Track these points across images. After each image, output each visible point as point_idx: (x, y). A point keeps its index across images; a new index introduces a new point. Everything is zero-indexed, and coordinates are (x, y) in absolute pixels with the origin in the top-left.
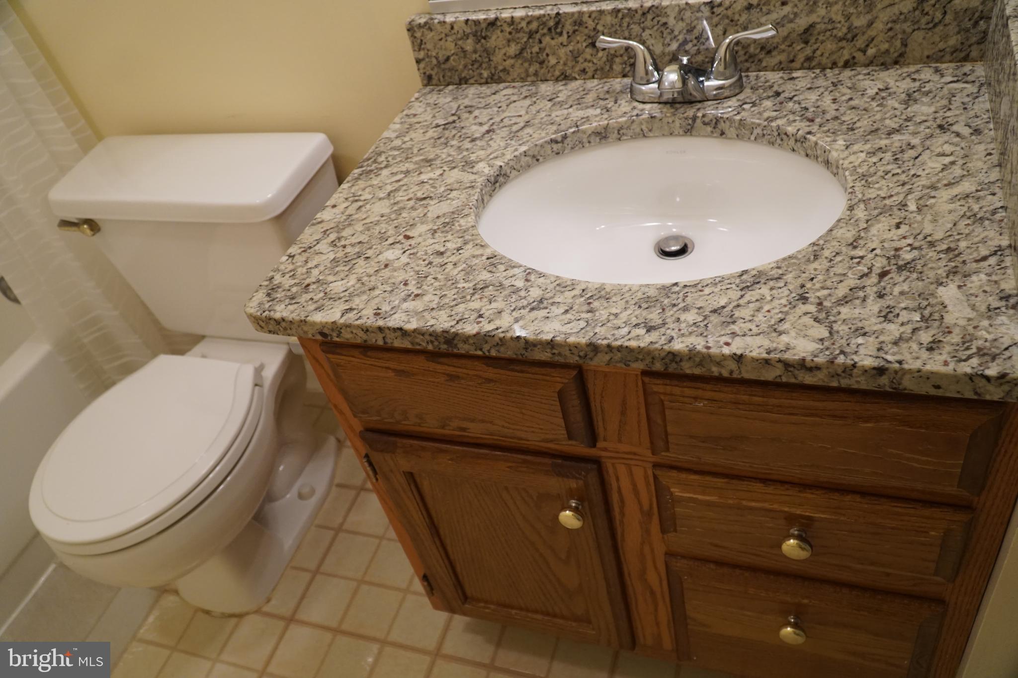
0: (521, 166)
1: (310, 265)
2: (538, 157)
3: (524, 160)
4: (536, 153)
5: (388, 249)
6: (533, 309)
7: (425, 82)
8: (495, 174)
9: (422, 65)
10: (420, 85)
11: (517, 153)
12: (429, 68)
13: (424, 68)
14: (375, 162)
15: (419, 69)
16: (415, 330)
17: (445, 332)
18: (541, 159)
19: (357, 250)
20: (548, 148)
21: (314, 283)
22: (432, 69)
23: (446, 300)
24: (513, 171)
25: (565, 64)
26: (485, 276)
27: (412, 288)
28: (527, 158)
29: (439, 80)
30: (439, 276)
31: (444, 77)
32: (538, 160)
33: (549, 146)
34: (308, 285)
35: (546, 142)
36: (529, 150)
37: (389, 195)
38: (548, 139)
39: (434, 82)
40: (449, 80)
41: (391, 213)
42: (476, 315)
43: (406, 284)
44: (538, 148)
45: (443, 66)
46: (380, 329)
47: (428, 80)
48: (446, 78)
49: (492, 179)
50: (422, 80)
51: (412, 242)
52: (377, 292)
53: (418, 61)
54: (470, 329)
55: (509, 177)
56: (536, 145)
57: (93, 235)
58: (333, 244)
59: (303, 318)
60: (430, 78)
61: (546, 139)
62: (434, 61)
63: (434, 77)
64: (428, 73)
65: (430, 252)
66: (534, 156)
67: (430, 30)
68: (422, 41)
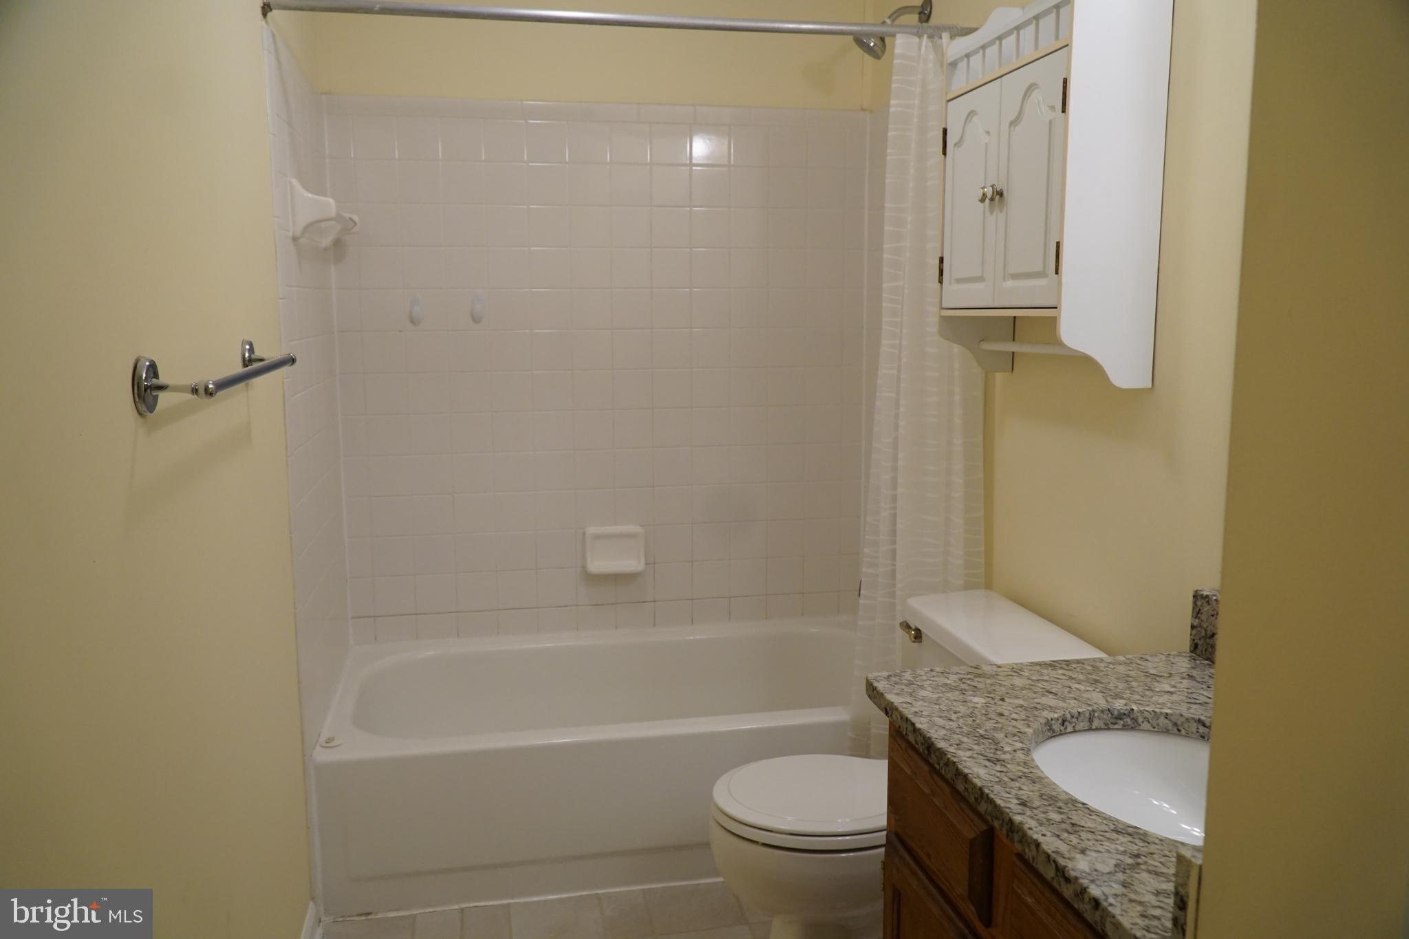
0: (1158, 725)
1: (932, 679)
2: (1181, 728)
3: (1162, 721)
4: (1179, 723)
5: (982, 697)
6: (988, 760)
7: (1192, 649)
8: (1122, 711)
9: (1194, 632)
10: (1188, 649)
11: (1158, 710)
12: (1197, 637)
13: (1195, 636)
14: (1068, 665)
15: (1191, 635)
16: (919, 729)
17: (930, 738)
18: (1183, 732)
19: (967, 688)
20: (1194, 725)
21: (918, 685)
22: (1200, 639)
23: (958, 730)
24: (1146, 723)
26: (1000, 736)
27: (954, 717)
28: (1167, 721)
29: (1202, 651)
30: (978, 721)
31: (1206, 650)
32: (1179, 730)
33: (1195, 724)
34: (914, 684)
35: (1193, 718)
36: (1172, 715)
37: (1038, 680)
38: (1197, 717)
39: (1198, 651)
40: (1210, 656)
41: (1019, 687)
42: (958, 742)
43: (955, 713)
44: (1182, 719)
45: (1208, 640)
46: (907, 719)
47: (1195, 647)
48: (1207, 653)
49: (1116, 713)
50: (1191, 646)
51: (1001, 702)
52: (937, 707)
53: (1193, 627)
54: (941, 744)
55: (1140, 725)
56: (1181, 715)
58: (961, 679)
59: (884, 692)
60: (1196, 646)
61: (1194, 716)
62: (1203, 633)
63: (1199, 647)
64: (1196, 641)
65: (998, 711)
66: (1175, 724)
67: (1208, 602)
68: (1200, 610)
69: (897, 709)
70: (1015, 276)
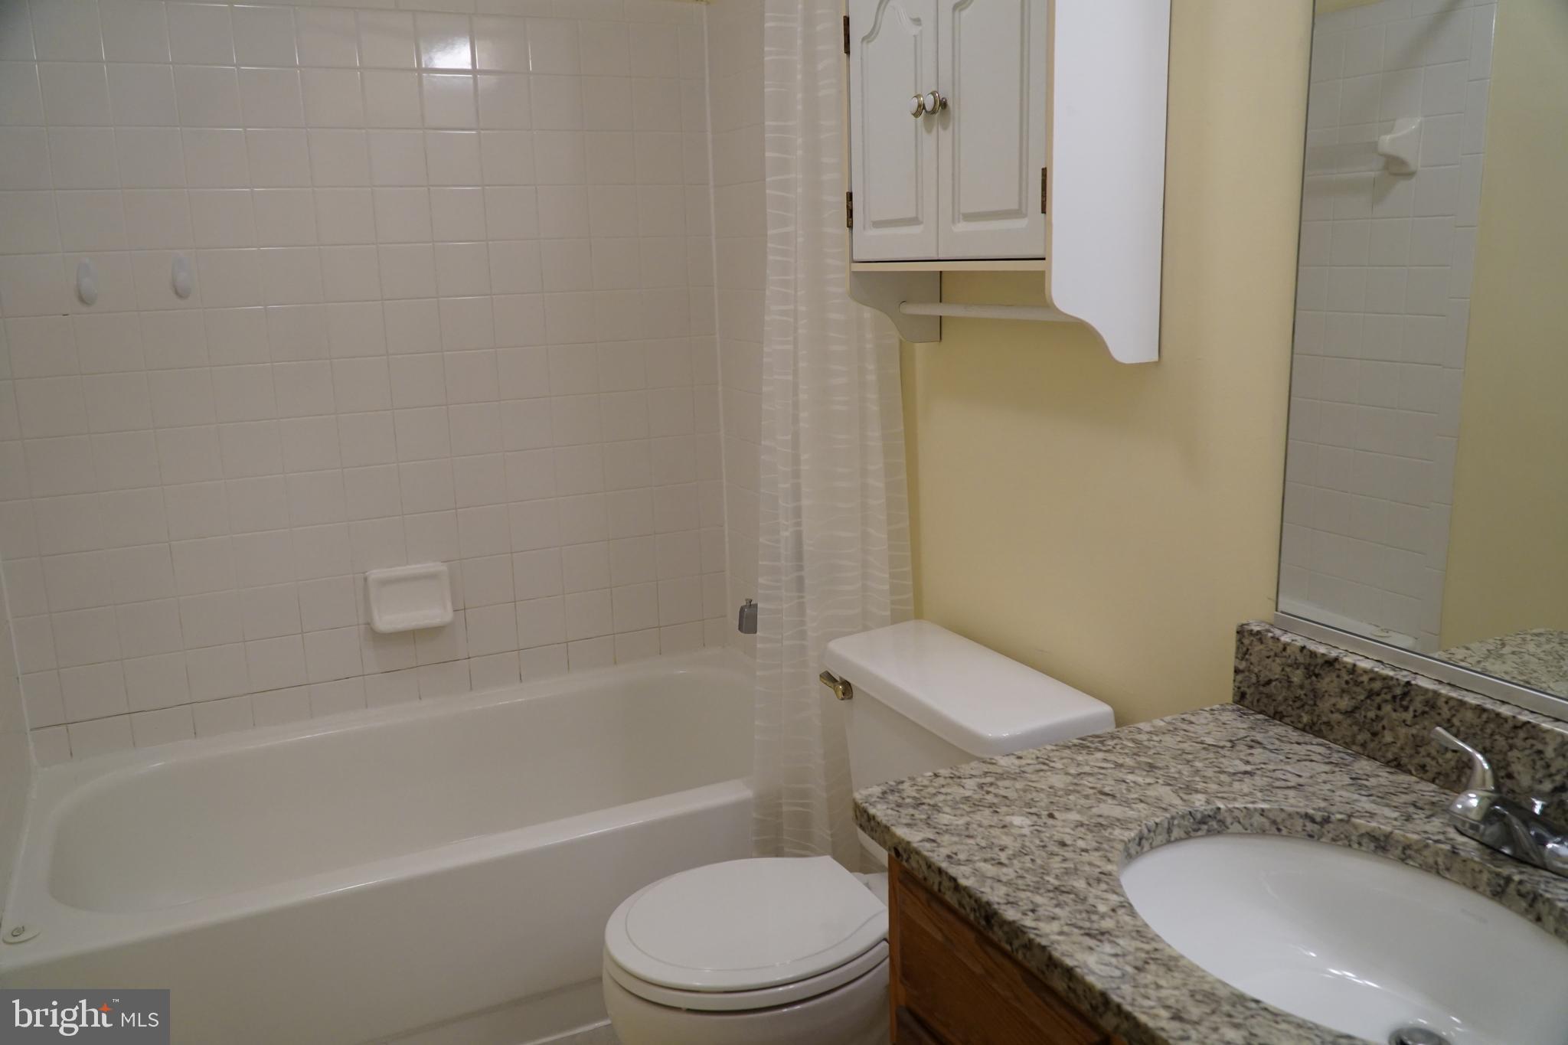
0: (1251, 825)
1: (943, 790)
2: (1281, 827)
3: (1257, 819)
4: (1279, 820)
5: (1022, 815)
6: (1088, 935)
7: (1237, 698)
8: (1206, 813)
9: (1240, 677)
10: (1230, 699)
11: (1250, 806)
12: (1245, 684)
13: (1241, 682)
14: (1102, 742)
15: (1234, 681)
16: (966, 888)
17: (988, 904)
18: (1284, 831)
19: (995, 801)
20: (1299, 823)
21: (929, 805)
22: (1249, 687)
23: (1020, 882)
24: (1236, 824)
25: (1402, 749)
26: (1080, 884)
27: (1003, 857)
28: (1263, 820)
29: (1252, 703)
30: (1039, 861)
31: (1258, 701)
32: (1279, 830)
33: (1301, 820)
34: (923, 804)
35: (1298, 813)
36: (1269, 810)
37: (1079, 775)
38: (1302, 811)
39: (1246, 702)
40: (1264, 708)
41: (1062, 789)
42: (1031, 907)
43: (1002, 850)
44: (1283, 815)
45: (1261, 688)
46: (940, 871)
47: (1241, 697)
48: (1261, 704)
49: (1199, 816)
50: (1234, 695)
51: (1050, 822)
52: (971, 841)
53: (1237, 671)
54: (1010, 914)
55: (1228, 828)
56: (1282, 810)
57: (842, 699)
58: (981, 786)
59: (889, 825)
60: (1243, 695)
61: (1299, 810)
62: (1254, 679)
63: (1248, 696)
64: (1242, 689)
65: (1056, 838)
66: (1274, 822)
67: (1261, 641)
68: (1248, 650)
69: (918, 853)
70: (970, 217)
